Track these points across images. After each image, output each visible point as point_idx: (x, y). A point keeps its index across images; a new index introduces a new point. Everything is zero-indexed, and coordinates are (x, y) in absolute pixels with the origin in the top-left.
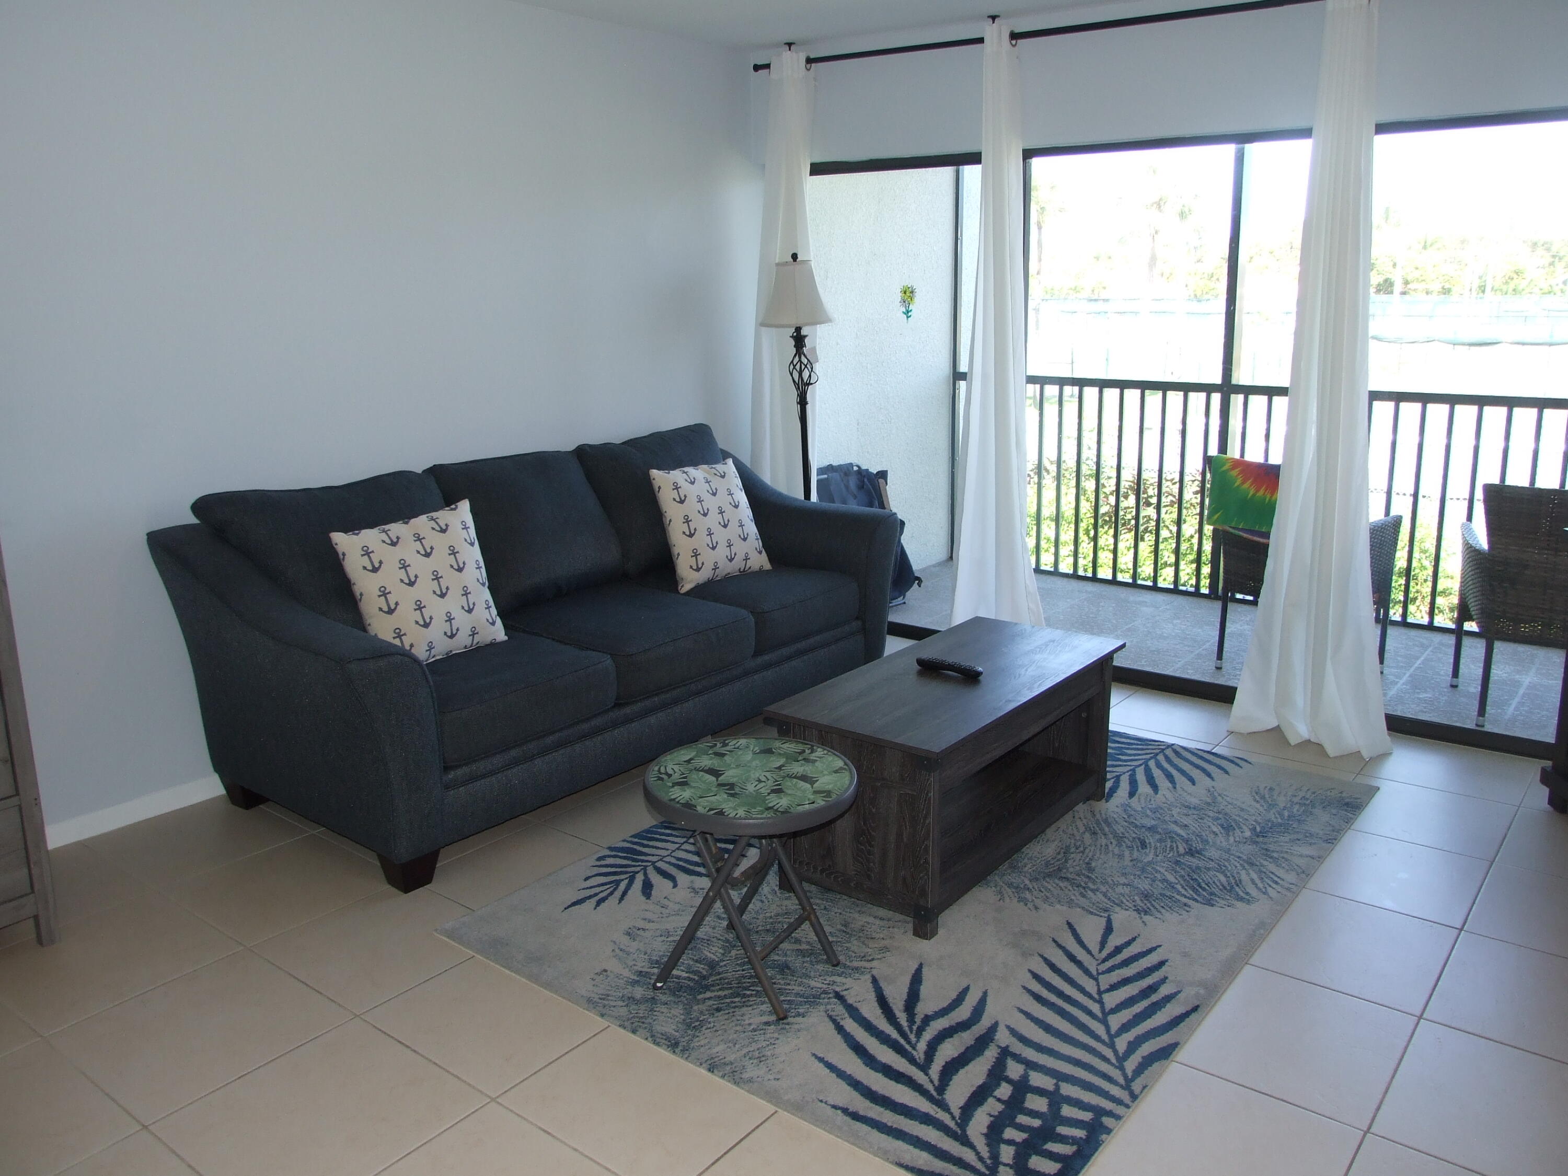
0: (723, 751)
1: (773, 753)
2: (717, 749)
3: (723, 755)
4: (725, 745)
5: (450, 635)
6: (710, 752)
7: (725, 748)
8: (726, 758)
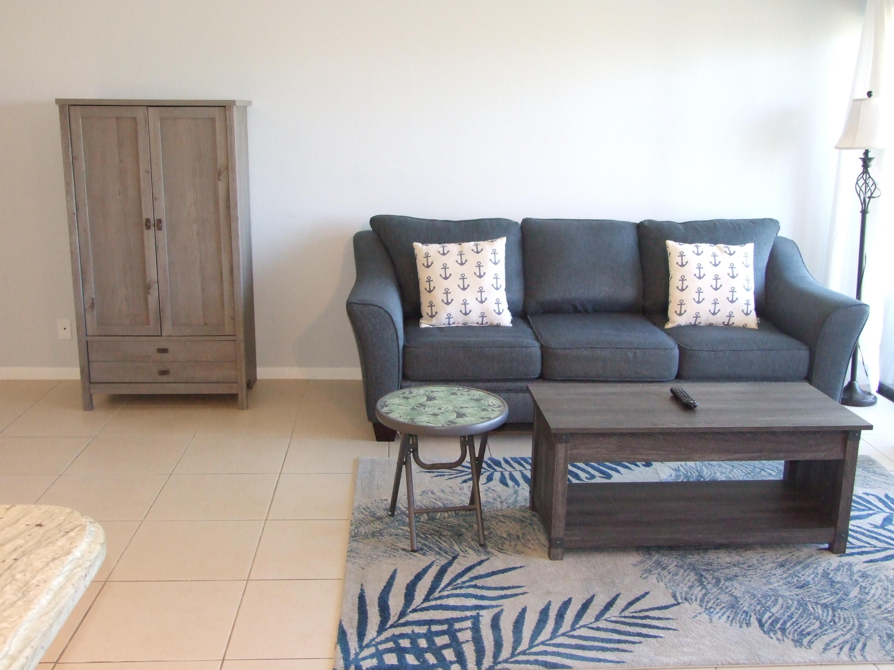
0: (409, 396)
1: (436, 399)
2: (406, 395)
3: (409, 398)
4: (411, 393)
5: (464, 312)
6: (401, 396)
7: (410, 395)
8: (409, 400)
